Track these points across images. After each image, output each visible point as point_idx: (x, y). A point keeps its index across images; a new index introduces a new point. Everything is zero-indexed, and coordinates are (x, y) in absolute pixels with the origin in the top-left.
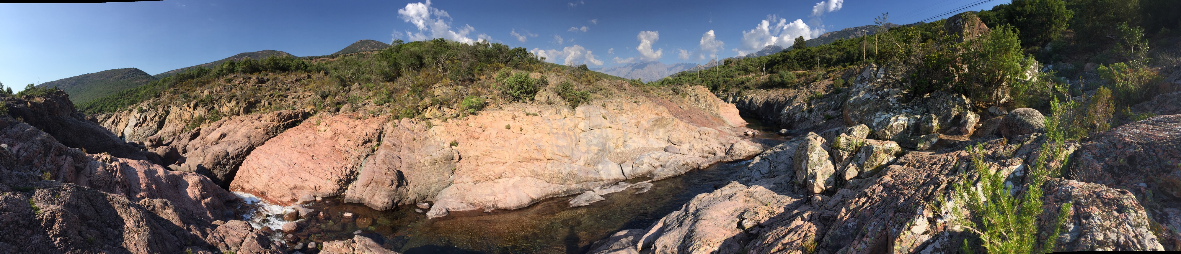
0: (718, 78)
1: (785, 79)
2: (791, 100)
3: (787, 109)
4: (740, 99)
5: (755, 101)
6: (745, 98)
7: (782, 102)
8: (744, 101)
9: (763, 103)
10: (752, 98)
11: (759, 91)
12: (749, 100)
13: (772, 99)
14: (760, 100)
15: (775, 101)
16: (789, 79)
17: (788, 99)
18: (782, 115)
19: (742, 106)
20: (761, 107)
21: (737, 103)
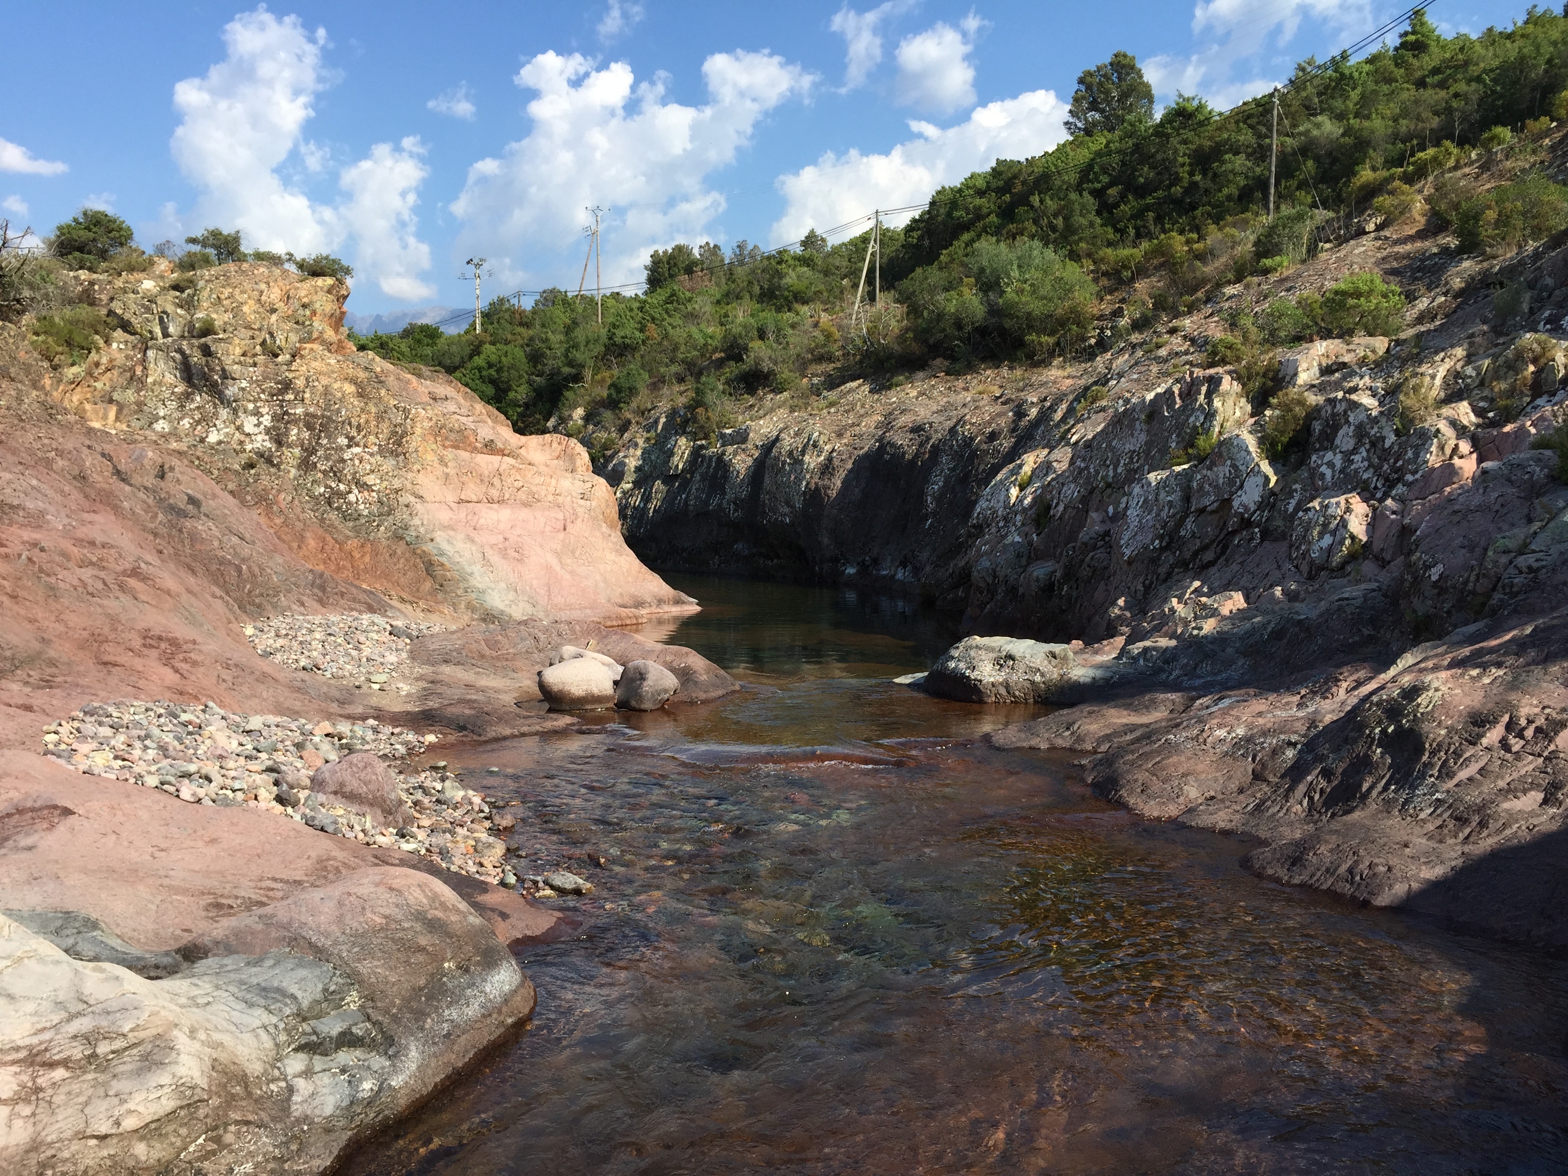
1: (1009, 295)
2: (1058, 415)
3: (1027, 469)
4: (696, 453)
5: (790, 454)
6: (726, 441)
7: (993, 436)
8: (722, 465)
9: (849, 466)
10: (777, 439)
11: (832, 395)
12: (756, 454)
13: (917, 429)
14: (828, 447)
15: (935, 438)
16: (1043, 298)
17: (1034, 412)
18: (980, 529)
19: (709, 497)
20: (833, 493)
21: (676, 477)
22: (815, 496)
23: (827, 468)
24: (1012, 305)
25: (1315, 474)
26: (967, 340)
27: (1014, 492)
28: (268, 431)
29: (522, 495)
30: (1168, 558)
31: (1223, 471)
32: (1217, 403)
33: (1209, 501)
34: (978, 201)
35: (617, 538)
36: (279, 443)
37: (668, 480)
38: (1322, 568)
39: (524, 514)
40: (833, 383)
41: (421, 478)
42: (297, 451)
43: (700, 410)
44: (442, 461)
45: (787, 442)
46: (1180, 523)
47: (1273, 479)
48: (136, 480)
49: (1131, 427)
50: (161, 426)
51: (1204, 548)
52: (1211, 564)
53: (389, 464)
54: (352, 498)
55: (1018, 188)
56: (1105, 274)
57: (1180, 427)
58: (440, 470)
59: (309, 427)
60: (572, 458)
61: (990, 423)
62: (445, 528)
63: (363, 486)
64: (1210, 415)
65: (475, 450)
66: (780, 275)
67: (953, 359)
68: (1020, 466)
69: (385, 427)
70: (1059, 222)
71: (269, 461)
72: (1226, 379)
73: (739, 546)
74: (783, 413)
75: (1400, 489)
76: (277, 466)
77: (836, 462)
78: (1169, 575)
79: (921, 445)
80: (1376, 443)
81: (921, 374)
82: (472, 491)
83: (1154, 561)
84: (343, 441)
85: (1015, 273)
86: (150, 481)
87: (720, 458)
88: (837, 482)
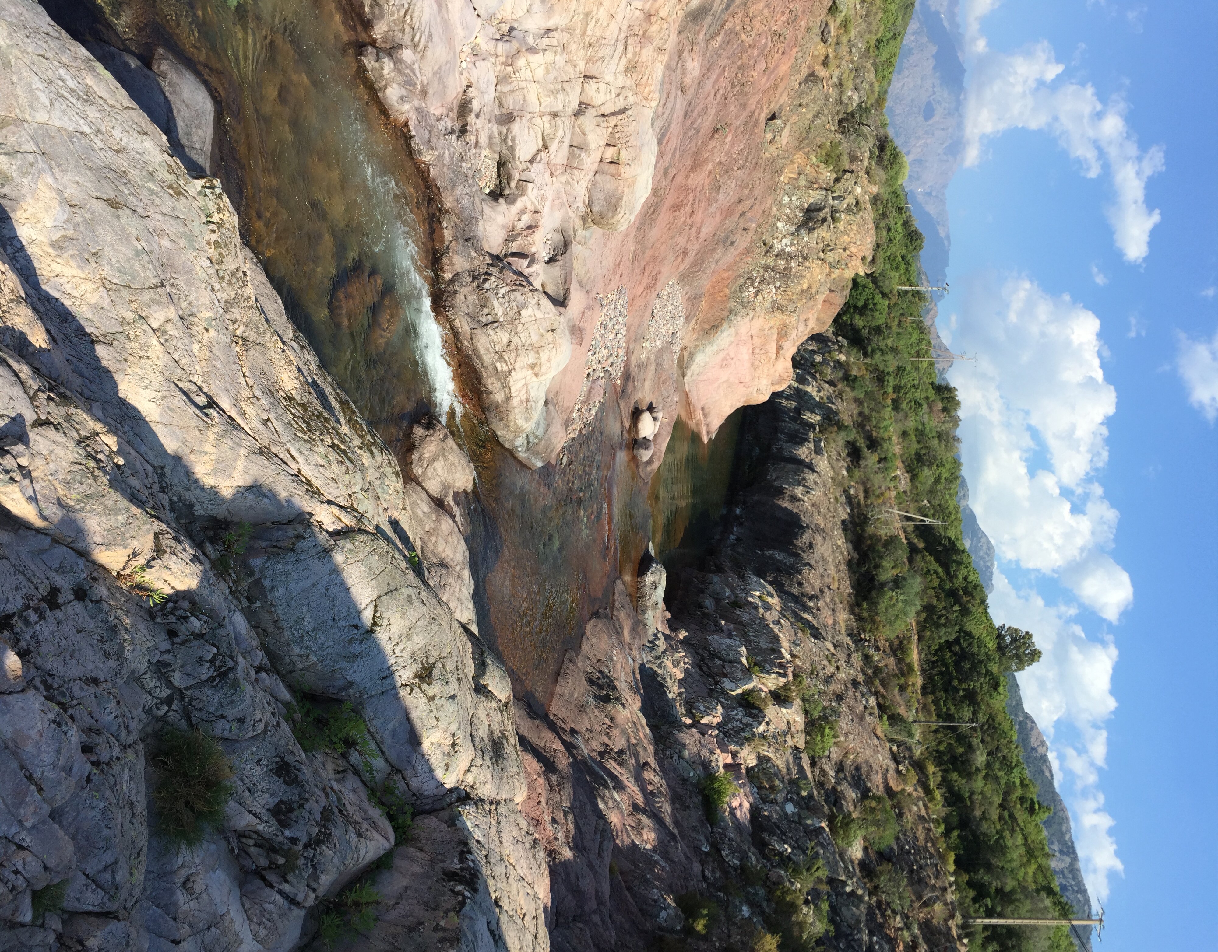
0: (894, 350)
1: (890, 593)
2: (806, 616)
3: (769, 599)
4: (812, 426)
5: (804, 479)
6: (817, 442)
7: (800, 584)
8: (802, 441)
9: (795, 511)
10: (814, 471)
11: (843, 499)
12: (807, 460)
13: (811, 546)
14: (806, 499)
15: (805, 556)
16: (887, 610)
17: (811, 604)
18: (742, 577)
19: (785, 434)
20: (780, 502)
21: (800, 414)
22: (780, 492)
23: (794, 499)
24: (884, 593)
25: (734, 708)
26: (868, 572)
27: (758, 593)
28: (783, 250)
29: (757, 362)
30: (706, 654)
31: (739, 675)
32: (773, 676)
33: (728, 669)
34: (961, 577)
35: (739, 405)
36: (777, 256)
37: (798, 411)
38: (692, 707)
39: (747, 365)
40: (850, 500)
41: (761, 319)
42: (773, 264)
43: (836, 428)
44: (772, 328)
45: (811, 477)
46: (720, 659)
47: (734, 694)
48: (741, 221)
49: (771, 642)
50: (786, 199)
51: (709, 668)
52: (701, 669)
53: (768, 305)
54: (751, 289)
55: (965, 599)
56: (901, 642)
57: (766, 661)
58: (766, 327)
59: (785, 269)
60: (779, 383)
61: (808, 582)
62: (737, 333)
63: (756, 295)
64: (769, 673)
65: (778, 341)
66: (930, 466)
67: (859, 564)
68: (772, 596)
69: (785, 303)
70: (943, 621)
71: (768, 251)
72: (785, 680)
73: (757, 450)
74: (831, 473)
75: (721, 735)
76: (765, 255)
77: (797, 504)
78: (698, 654)
79: (801, 548)
80: (743, 730)
81: (850, 547)
82: (757, 341)
83: (705, 648)
84: (778, 284)
85: (902, 597)
86: (741, 225)
87: (807, 440)
88: (785, 504)
